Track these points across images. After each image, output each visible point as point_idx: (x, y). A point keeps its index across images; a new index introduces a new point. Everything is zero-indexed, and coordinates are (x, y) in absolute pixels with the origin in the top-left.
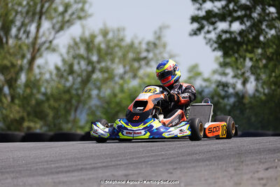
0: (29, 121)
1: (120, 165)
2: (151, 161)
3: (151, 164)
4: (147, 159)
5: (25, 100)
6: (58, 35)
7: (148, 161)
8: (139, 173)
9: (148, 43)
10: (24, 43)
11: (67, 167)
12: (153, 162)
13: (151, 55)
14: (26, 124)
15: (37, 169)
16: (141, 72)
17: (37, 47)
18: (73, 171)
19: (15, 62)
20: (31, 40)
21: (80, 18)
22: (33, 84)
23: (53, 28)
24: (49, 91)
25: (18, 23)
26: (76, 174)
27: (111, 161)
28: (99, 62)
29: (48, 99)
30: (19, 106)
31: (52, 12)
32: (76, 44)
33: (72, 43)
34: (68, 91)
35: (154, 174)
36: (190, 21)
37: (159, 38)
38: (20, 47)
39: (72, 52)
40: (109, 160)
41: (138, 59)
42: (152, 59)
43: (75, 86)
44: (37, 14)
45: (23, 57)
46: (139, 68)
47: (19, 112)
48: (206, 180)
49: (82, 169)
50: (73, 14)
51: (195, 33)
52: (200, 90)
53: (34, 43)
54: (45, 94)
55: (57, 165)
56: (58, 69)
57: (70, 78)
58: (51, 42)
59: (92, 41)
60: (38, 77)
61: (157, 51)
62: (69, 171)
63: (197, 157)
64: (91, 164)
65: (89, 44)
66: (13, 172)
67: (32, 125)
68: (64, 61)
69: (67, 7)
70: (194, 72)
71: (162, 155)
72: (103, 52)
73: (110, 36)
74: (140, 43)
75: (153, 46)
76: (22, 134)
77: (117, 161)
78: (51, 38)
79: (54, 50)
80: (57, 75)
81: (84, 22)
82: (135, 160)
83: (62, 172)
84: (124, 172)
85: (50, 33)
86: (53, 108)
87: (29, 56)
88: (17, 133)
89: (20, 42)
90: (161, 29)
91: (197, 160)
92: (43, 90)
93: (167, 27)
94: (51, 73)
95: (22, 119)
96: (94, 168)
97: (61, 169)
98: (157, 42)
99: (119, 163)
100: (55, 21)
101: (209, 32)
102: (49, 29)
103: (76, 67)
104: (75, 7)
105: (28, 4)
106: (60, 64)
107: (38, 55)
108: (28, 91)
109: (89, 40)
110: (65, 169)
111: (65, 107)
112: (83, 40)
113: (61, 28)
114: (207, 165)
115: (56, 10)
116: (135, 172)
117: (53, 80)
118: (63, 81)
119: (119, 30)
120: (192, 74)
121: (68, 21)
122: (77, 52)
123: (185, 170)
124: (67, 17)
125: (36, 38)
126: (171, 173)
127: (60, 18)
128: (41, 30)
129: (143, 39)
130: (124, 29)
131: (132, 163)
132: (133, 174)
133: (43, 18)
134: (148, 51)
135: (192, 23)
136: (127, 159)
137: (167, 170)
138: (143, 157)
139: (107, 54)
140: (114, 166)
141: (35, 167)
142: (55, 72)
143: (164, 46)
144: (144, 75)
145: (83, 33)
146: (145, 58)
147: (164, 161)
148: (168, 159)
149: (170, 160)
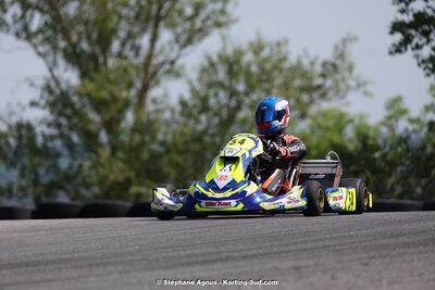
0: (139, 184)
1: (286, 252)
2: (334, 246)
3: (333, 251)
4: (328, 243)
5: (134, 151)
6: (184, 51)
7: (329, 246)
8: (317, 265)
9: (324, 64)
10: (131, 64)
11: (204, 255)
12: (338, 248)
13: (328, 83)
14: (134, 190)
15: (157, 258)
16: (313, 110)
17: (151, 70)
18: (214, 261)
19: (117, 93)
20: (141, 59)
21: (218, 25)
22: (145, 128)
23: (177, 41)
24: (169, 138)
25: (122, 34)
26: (216, 266)
27: (272, 246)
28: (247, 94)
29: (168, 151)
30: (125, 162)
31: (175, 15)
32: (212, 65)
33: (206, 63)
34: (198, 138)
35: (339, 266)
36: (389, 30)
37: (342, 56)
38: (125, 70)
39: (206, 79)
40: (268, 244)
41: (309, 89)
42: (330, 88)
43: (211, 131)
44: (151, 19)
45: (130, 85)
46: (312, 101)
47: (122, 171)
48: (420, 275)
49: (227, 259)
50: (208, 18)
51: (398, 49)
52: (404, 135)
53: (147, 64)
54: (163, 144)
55: (189, 252)
56: (183, 103)
57: (203, 118)
58: (173, 62)
59: (237, 61)
60: (153, 117)
61: (338, 77)
62: (207, 262)
63: (406, 240)
64: (241, 250)
65: (232, 65)
66: (120, 263)
67: (143, 190)
68: (193, 91)
69: (198, 8)
70: (396, 108)
71: (351, 236)
72: (254, 79)
73: (266, 53)
74: (312, 63)
75: (331, 68)
76: (129, 204)
77: (281, 245)
78: (173, 56)
79: (178, 75)
80: (182, 114)
81: (225, 31)
82: (309, 245)
83: (196, 263)
84: (293, 263)
85: (172, 49)
86: (176, 165)
87: (138, 84)
88: (120, 203)
89: (124, 63)
90: (345, 41)
91: (407, 245)
92: (160, 137)
93: (356, 39)
94: (173, 111)
95: (128, 182)
96: (245, 257)
97: (194, 259)
98: (338, 63)
99: (284, 248)
100: (179, 30)
101: (418, 47)
102: (169, 43)
103: (212, 101)
104: (210, 8)
105: (138, 3)
106: (187, 96)
107: (152, 83)
108: (137, 138)
109: (232, 60)
110: (200, 259)
111: (195, 163)
112: (224, 59)
113: (189, 41)
114: (421, 252)
115: (181, 12)
116: (311, 262)
117: (176, 122)
118: (191, 123)
119: (279, 44)
120: (392, 112)
121: (200, 30)
122: (214, 78)
123: (387, 260)
124: (198, 24)
125: (150, 56)
126: (367, 264)
127: (188, 25)
128: (158, 45)
129: (317, 58)
130: (286, 41)
131: (304, 250)
132: (307, 266)
133: (162, 24)
134: (323, 76)
135: (392, 33)
136: (296, 243)
137: (359, 259)
138: (322, 240)
139: (260, 81)
140: (276, 253)
141: (155, 256)
142: (178, 109)
143: (350, 68)
144: (318, 113)
145: (224, 48)
146: (319, 87)
147: (353, 246)
148: (360, 242)
149: (363, 244)
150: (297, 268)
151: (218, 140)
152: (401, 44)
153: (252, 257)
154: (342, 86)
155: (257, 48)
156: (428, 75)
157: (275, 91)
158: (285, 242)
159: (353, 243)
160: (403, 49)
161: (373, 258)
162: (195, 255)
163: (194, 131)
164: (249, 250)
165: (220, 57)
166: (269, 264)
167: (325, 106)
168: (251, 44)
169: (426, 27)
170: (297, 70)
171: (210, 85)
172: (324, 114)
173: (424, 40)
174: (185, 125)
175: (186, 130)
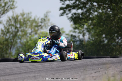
1: (31, 72)
2: (45, 70)
3: (45, 71)
4: (43, 69)
6: (2, 16)
8: (40, 75)
9: (42, 19)
11: (8, 73)
12: (46, 70)
13: (43, 24)
16: (39, 32)
18: (11, 75)
21: (11, 8)
26: (13, 76)
27: (28, 70)
28: (20, 28)
32: (10, 20)
33: (8, 19)
34: (7, 40)
35: (46, 76)
37: (46, 17)
39: (8, 23)
40: (26, 70)
41: (37, 26)
42: (43, 26)
43: (10, 38)
46: (38, 30)
49: (15, 74)
50: (8, 7)
51: (62, 15)
57: (8, 35)
59: (17, 18)
61: (46, 23)
62: (9, 75)
65: (16, 20)
68: (4, 27)
69: (6, 4)
70: (62, 31)
71: (50, 67)
72: (22, 23)
73: (25, 16)
74: (38, 19)
75: (43, 20)
77: (30, 70)
80: (2, 34)
81: (13, 10)
82: (38, 70)
83: (6, 75)
84: (34, 75)
90: (47, 13)
91: (65, 69)
93: (50, 12)
96: (20, 73)
97: (6, 74)
98: (46, 19)
99: (31, 71)
101: (67, 14)
103: (10, 30)
104: (9, 4)
106: (3, 29)
109: (15, 18)
111: (6, 47)
112: (13, 18)
113: (3, 13)
114: (69, 71)
115: (1, 5)
116: (38, 75)
118: (5, 36)
119: (29, 14)
121: (6, 10)
122: (11, 23)
123: (60, 74)
124: (6, 8)
126: (54, 75)
127: (3, 9)
130: (31, 13)
131: (37, 71)
132: (37, 76)
134: (41, 22)
135: (60, 10)
136: (34, 69)
137: (52, 73)
139: (24, 24)
142: (1, 32)
143: (49, 20)
144: (40, 33)
145: (13, 15)
146: (40, 25)
147: (50, 70)
148: (52, 69)
149: (53, 69)
150: (34, 76)
151: (12, 41)
152: (63, 13)
153: (22, 73)
154: (47, 25)
155: (23, 15)
156: (71, 22)
157: (28, 27)
158: (31, 69)
159: (50, 69)
160: (63, 15)
161: (56, 73)
162: (6, 73)
163: (6, 38)
164: (21, 71)
165: (12, 17)
166: (27, 75)
167: (42, 31)
168: (21, 14)
169: (69, 8)
170: (34, 21)
171: (10, 25)
172: (42, 33)
173: (69, 12)
174: (3, 37)
175: (3, 38)
